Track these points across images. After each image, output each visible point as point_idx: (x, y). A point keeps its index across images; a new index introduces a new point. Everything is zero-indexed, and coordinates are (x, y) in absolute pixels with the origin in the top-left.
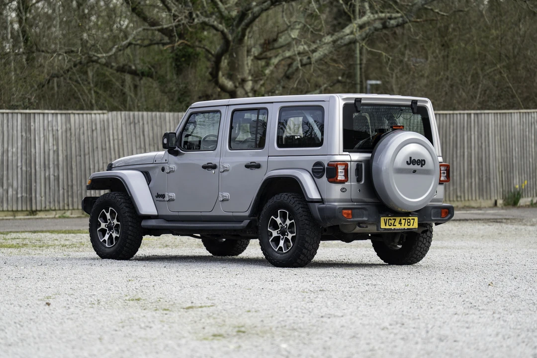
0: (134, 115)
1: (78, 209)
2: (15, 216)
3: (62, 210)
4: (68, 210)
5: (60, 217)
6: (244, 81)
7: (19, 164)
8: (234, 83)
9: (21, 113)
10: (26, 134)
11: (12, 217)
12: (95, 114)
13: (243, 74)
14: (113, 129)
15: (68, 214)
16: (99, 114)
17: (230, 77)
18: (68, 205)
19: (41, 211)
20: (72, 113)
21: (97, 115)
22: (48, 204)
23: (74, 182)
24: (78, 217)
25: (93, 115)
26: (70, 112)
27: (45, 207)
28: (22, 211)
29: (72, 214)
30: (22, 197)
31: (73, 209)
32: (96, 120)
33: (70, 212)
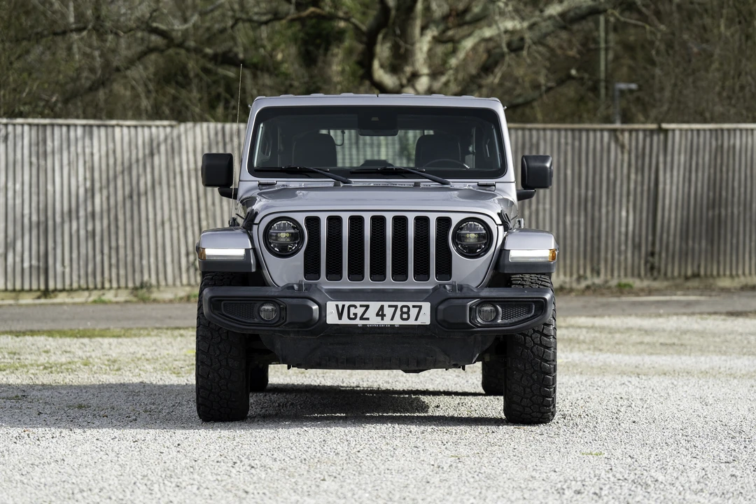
0: (223, 129)
1: (127, 287)
2: (18, 299)
3: (100, 290)
4: (111, 288)
5: (95, 302)
6: (415, 76)
7: (26, 211)
8: (399, 79)
9: (30, 125)
10: (38, 159)
11: (12, 302)
12: (157, 127)
13: (413, 65)
14: (187, 152)
15: (109, 296)
16: (164, 127)
17: (394, 69)
18: (110, 281)
19: (63, 290)
20: (118, 125)
21: (161, 129)
22: (75, 278)
23: (121, 242)
24: (126, 302)
25: (154, 130)
26: (114, 122)
27: (71, 285)
28: (31, 290)
29: (116, 296)
30: (31, 267)
31: (119, 288)
32: (158, 136)
33: (112, 292)
